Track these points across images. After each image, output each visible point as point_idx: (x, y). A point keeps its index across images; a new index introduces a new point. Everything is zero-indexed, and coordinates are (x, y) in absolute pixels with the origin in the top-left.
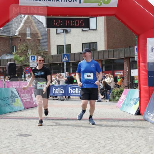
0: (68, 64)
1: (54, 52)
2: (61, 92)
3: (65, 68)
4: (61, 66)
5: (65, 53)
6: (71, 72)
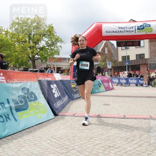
1: (120, 60)
2: (125, 82)
3: (127, 68)
4: (125, 67)
5: (127, 60)
6: (130, 70)
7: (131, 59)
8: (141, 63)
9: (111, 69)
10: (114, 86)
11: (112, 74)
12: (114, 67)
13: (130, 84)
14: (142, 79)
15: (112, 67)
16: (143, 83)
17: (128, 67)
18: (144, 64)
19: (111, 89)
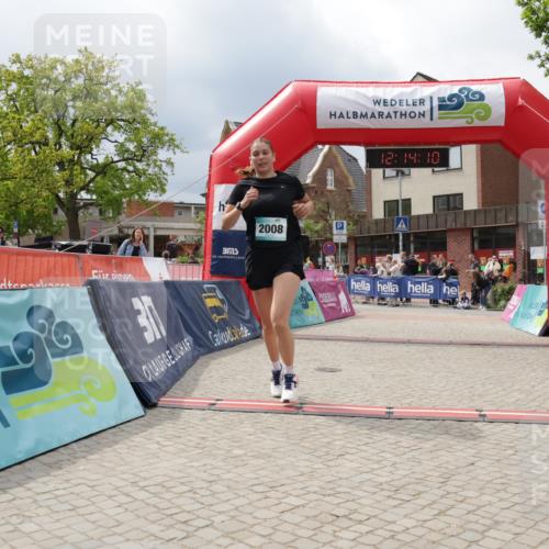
0: (406, 236)
1: (378, 213)
2: (392, 290)
3: (401, 244)
4: (393, 240)
5: (400, 215)
6: (412, 251)
7: (416, 210)
8: (451, 224)
9: (345, 246)
10: (355, 306)
11: (350, 263)
12: (355, 239)
13: (413, 300)
14: (451, 280)
15: (349, 238)
16: (457, 297)
17: (403, 239)
18: (459, 230)
19: (345, 316)
